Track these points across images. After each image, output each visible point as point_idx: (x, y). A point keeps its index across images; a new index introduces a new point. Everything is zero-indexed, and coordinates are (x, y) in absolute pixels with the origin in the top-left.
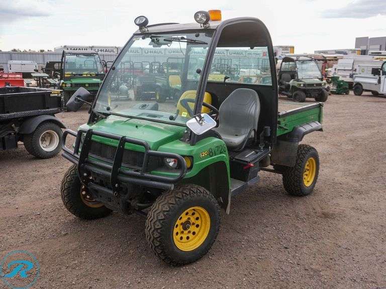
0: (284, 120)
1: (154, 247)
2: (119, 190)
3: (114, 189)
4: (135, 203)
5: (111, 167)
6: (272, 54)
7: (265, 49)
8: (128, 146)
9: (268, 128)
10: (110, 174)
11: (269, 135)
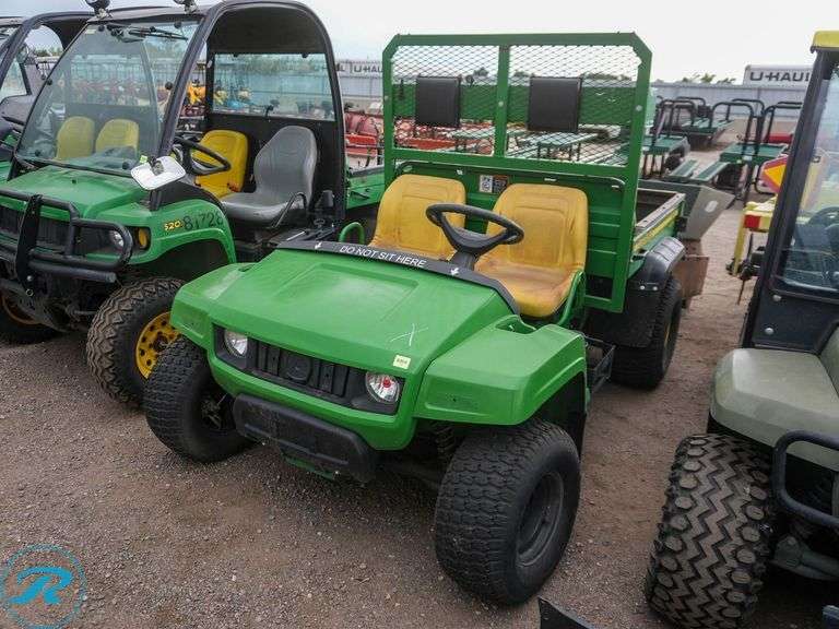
0: (363, 182)
1: (105, 384)
2: (34, 286)
3: (26, 285)
4: (72, 311)
5: (15, 245)
6: (332, 67)
7: (321, 57)
8: (45, 212)
9: (330, 192)
10: (13, 258)
11: (331, 204)
